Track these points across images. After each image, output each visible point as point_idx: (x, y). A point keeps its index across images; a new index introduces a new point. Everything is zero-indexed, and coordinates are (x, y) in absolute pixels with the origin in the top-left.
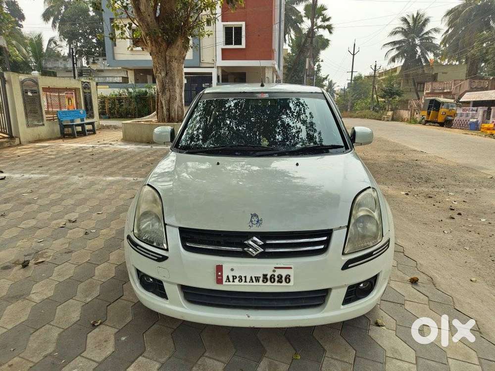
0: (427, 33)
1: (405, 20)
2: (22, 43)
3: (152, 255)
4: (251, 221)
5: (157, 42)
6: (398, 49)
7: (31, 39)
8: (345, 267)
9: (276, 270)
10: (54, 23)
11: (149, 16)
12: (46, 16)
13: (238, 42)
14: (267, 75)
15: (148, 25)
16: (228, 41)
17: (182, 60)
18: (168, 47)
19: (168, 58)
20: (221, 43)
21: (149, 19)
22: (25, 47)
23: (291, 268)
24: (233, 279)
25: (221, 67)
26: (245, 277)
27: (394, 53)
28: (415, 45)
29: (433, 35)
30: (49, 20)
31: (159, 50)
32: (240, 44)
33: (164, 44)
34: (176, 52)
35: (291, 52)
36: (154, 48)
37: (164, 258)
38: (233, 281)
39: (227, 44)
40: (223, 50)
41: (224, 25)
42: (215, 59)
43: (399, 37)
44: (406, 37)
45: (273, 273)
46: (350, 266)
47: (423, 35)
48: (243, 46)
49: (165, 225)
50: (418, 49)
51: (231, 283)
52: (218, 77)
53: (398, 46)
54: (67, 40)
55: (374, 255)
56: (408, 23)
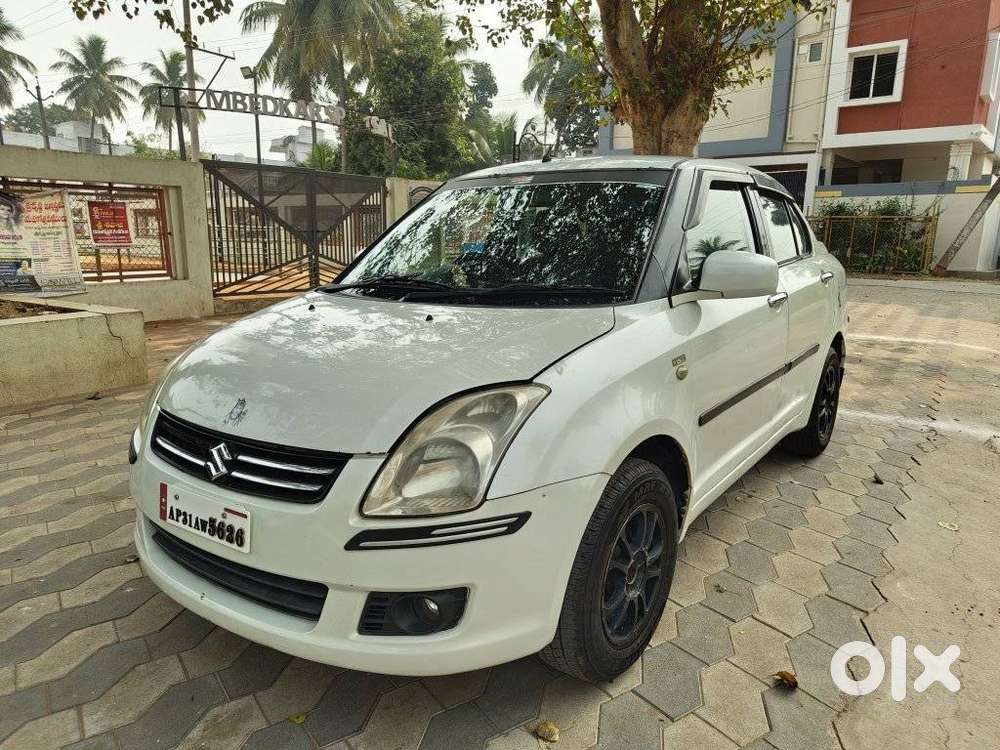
2: (484, 132)
4: (232, 412)
5: (644, 105)
7: (500, 125)
8: (353, 545)
9: (229, 515)
10: (540, 91)
11: (634, 54)
12: (528, 85)
13: (885, 88)
14: (953, 162)
15: (630, 73)
16: (858, 89)
17: (691, 138)
18: (666, 113)
19: (664, 136)
20: (839, 95)
21: (633, 61)
22: (489, 139)
23: (246, 517)
24: (178, 515)
25: (833, 149)
26: (190, 516)
30: (532, 88)
31: (649, 121)
32: (890, 92)
33: (660, 109)
34: (680, 121)
36: (638, 118)
38: (178, 520)
39: (854, 95)
40: (842, 111)
41: (851, 55)
42: (819, 133)
45: (223, 520)
46: (362, 545)
48: (896, 96)
51: (175, 522)
52: (822, 173)
54: (555, 120)
55: (434, 536)
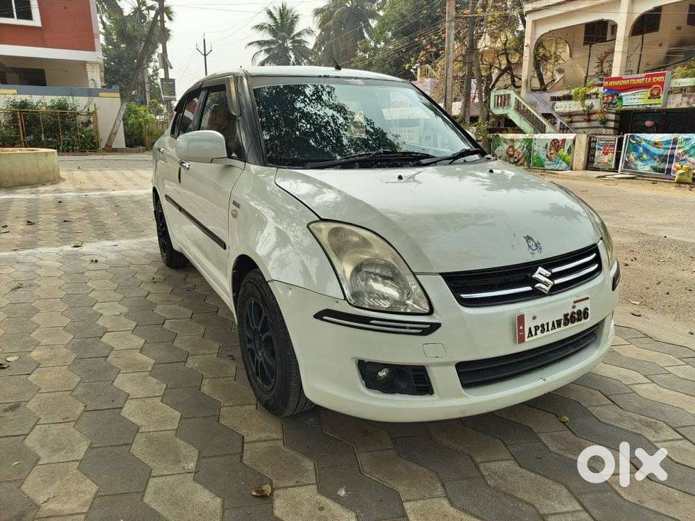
0: (299, 34)
1: (270, 13)
3: (410, 328)
4: (530, 247)
6: (267, 51)
8: (614, 287)
9: (576, 304)
14: (90, 75)
23: (588, 298)
24: (536, 331)
26: (547, 324)
27: (263, 56)
28: (287, 49)
29: (305, 37)
32: (30, 18)
35: (104, 43)
37: (435, 327)
38: (536, 334)
43: (267, 36)
44: (274, 37)
45: (573, 310)
47: (294, 37)
48: (37, 21)
49: (414, 274)
50: (291, 54)
51: (534, 337)
53: (266, 47)
56: (275, 19)
